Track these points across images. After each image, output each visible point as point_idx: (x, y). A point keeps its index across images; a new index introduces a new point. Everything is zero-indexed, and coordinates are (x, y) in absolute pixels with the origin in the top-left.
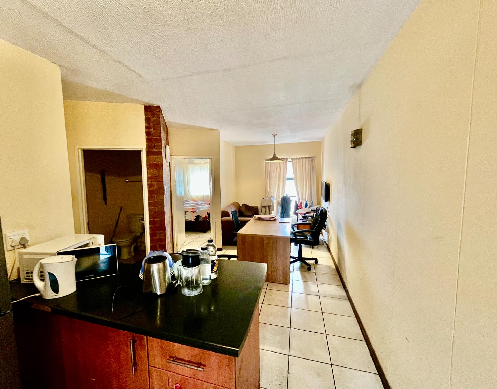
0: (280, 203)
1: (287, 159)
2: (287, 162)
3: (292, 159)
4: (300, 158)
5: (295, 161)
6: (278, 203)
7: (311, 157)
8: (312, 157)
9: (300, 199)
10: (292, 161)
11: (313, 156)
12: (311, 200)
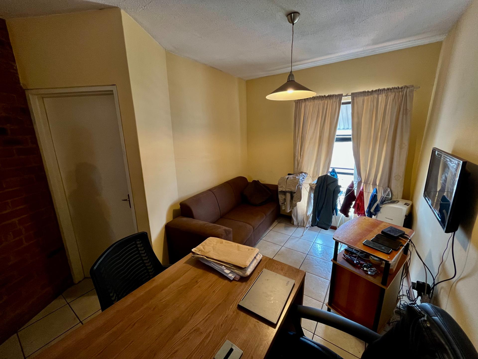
0: (314, 188)
1: (340, 96)
2: (340, 104)
3: (354, 95)
4: (372, 91)
5: (360, 99)
6: (311, 188)
7: (402, 88)
8: (406, 87)
9: (363, 181)
10: (353, 99)
11: (407, 85)
12: (388, 187)
